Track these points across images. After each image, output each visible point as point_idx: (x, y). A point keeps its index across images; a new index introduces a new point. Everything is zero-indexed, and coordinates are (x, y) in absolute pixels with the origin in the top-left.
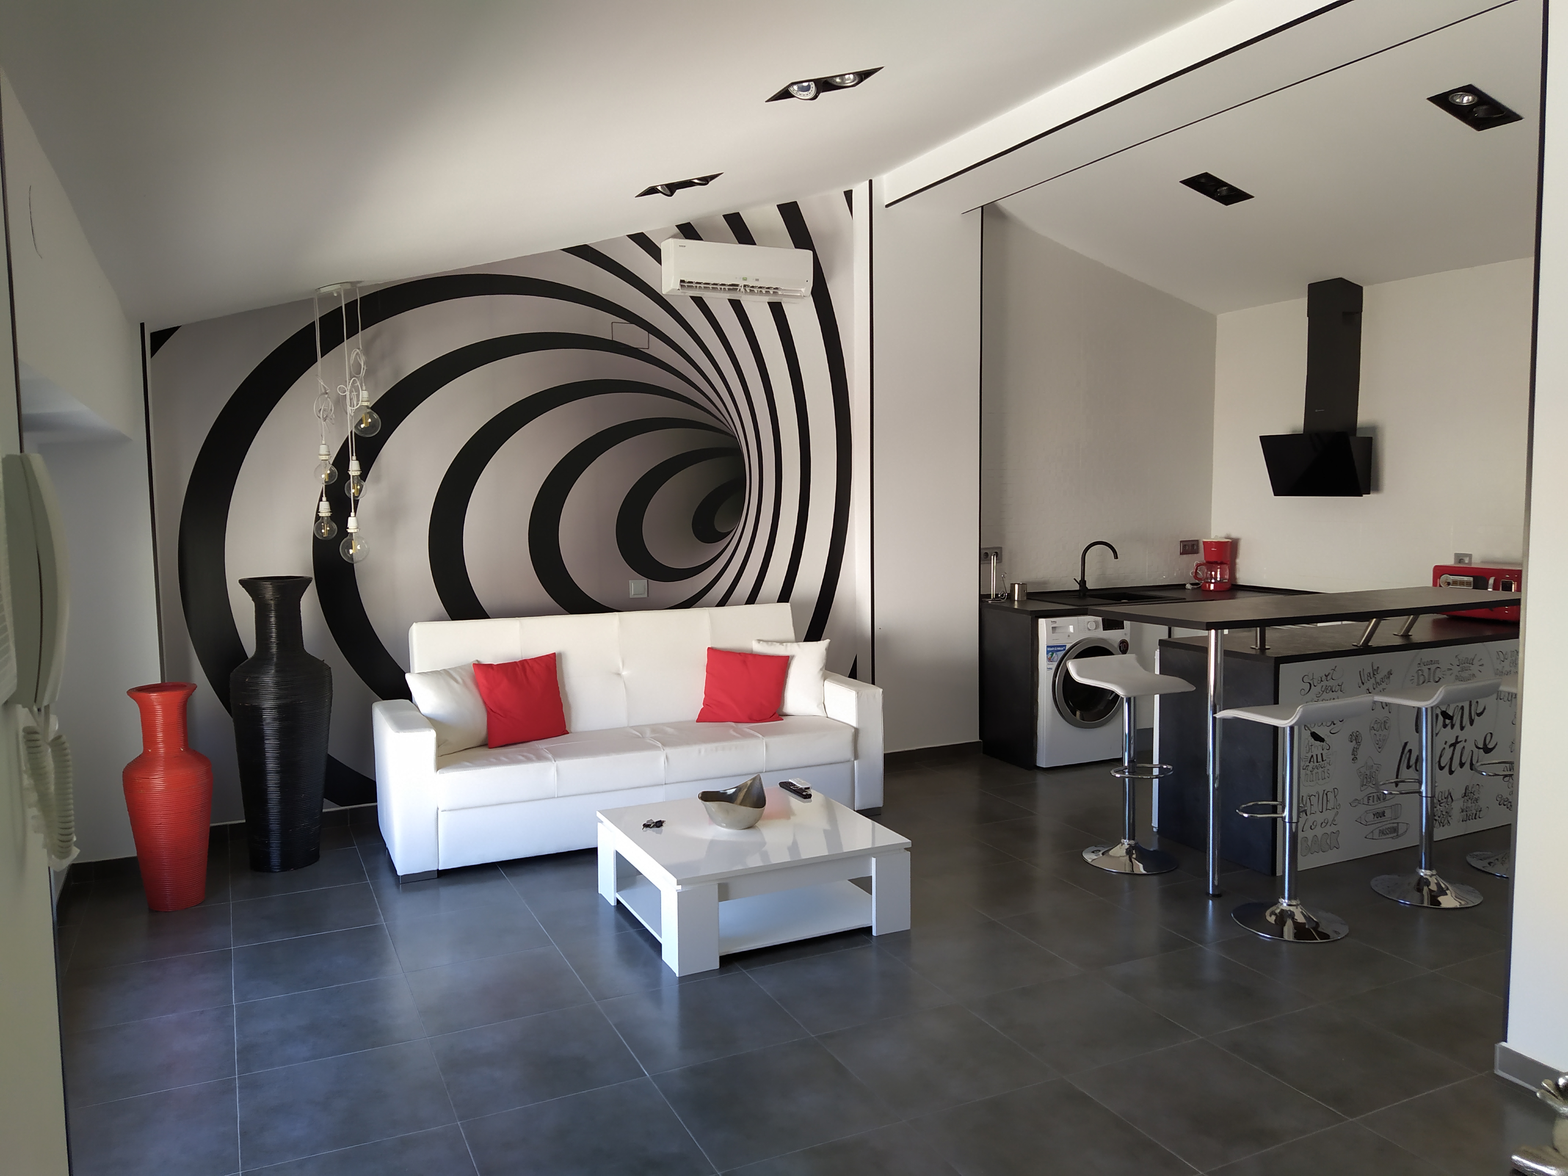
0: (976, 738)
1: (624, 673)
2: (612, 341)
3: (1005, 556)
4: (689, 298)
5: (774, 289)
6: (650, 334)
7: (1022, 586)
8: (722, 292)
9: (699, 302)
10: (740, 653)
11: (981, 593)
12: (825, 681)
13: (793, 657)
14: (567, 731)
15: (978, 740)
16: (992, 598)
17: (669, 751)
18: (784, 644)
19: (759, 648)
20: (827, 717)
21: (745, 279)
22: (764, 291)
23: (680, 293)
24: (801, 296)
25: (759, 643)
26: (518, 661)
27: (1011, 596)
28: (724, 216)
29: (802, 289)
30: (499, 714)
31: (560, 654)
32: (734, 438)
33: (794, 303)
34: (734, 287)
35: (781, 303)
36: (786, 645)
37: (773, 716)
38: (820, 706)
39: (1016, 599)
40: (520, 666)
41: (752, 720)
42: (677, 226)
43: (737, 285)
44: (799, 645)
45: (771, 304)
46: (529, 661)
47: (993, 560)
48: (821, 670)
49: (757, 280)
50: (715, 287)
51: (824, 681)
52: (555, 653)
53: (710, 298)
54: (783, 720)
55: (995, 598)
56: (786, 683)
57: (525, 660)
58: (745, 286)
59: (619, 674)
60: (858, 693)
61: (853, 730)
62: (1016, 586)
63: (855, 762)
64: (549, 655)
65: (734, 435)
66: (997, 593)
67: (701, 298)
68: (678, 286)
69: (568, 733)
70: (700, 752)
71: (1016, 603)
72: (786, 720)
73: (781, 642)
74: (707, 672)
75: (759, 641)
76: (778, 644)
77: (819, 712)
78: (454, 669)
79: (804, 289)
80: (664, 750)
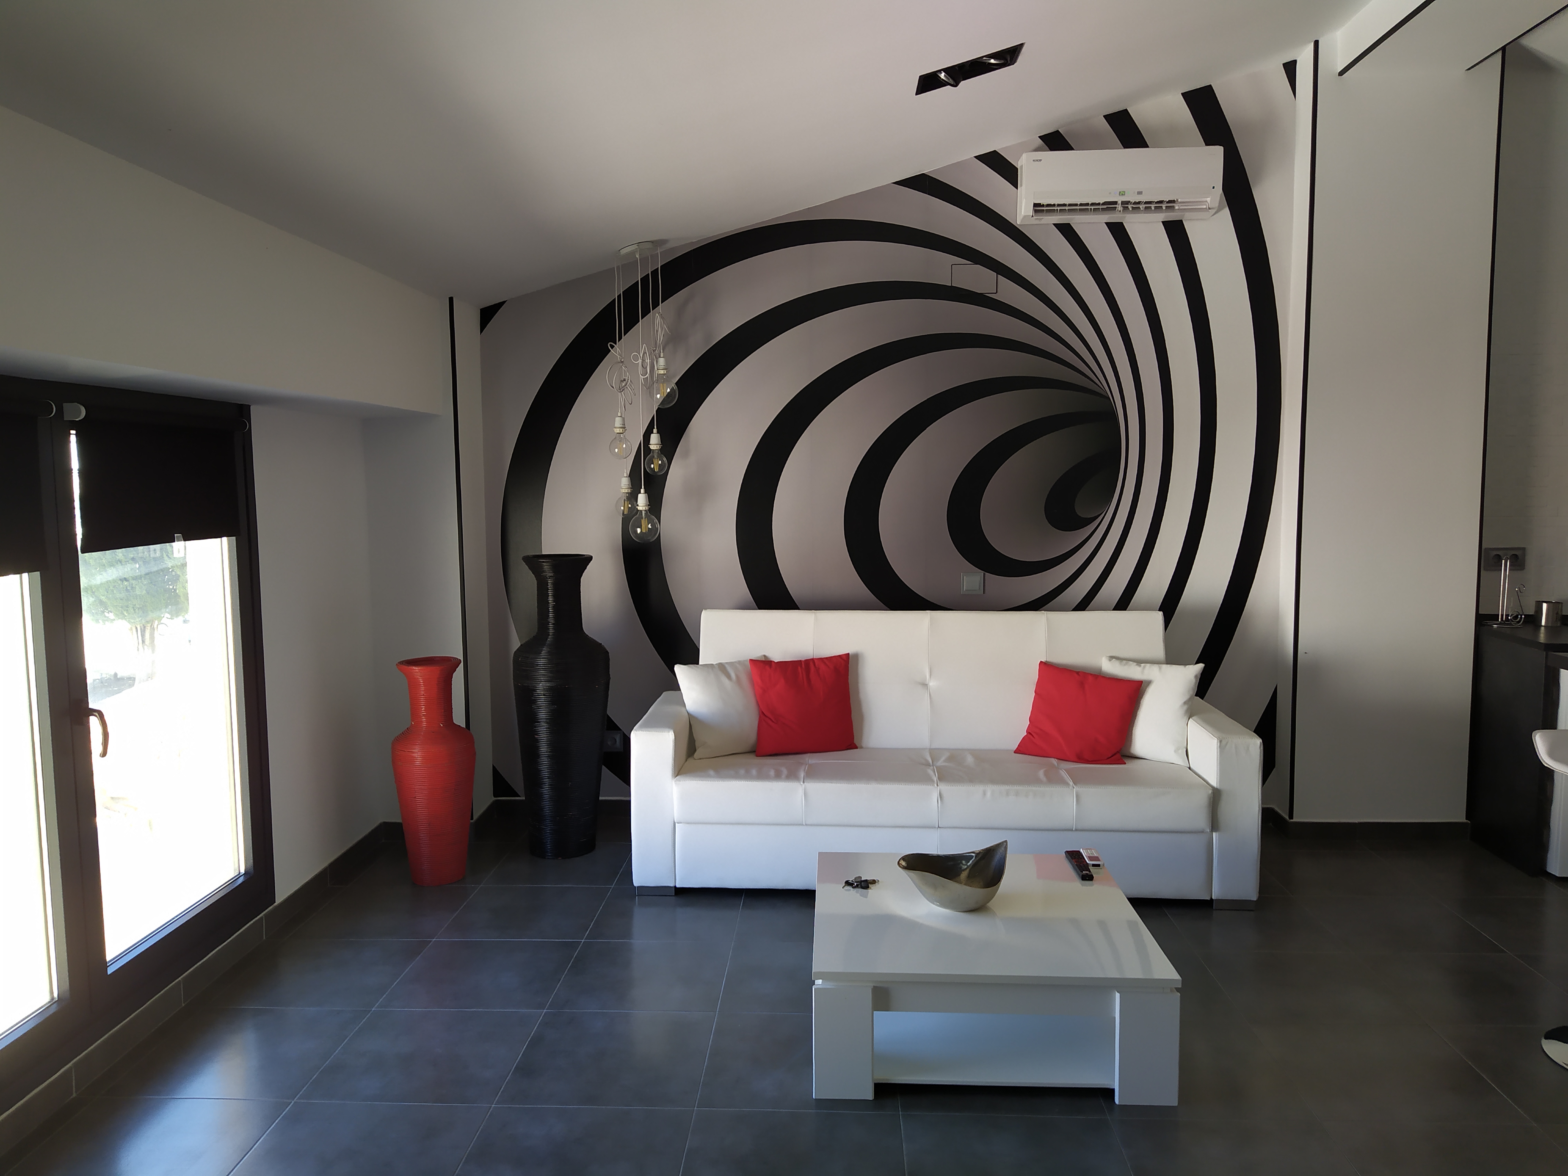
0: (1460, 817)
1: (932, 684)
2: (952, 286)
3: (1531, 561)
4: (1053, 225)
5: (1168, 202)
6: (999, 276)
7: (1555, 606)
8: (1092, 213)
9: (1066, 230)
10: (1078, 673)
11: (1480, 613)
12: (1191, 719)
13: (1149, 683)
14: (856, 745)
15: (1463, 819)
16: (1500, 620)
17: (944, 787)
18: (1142, 665)
19: (1110, 668)
20: (1190, 768)
21: (1122, 194)
22: (1153, 206)
23: (1034, 221)
24: (1206, 208)
25: (1110, 660)
26: (803, 660)
27: (1533, 620)
28: (1104, 116)
29: (1208, 199)
30: (770, 719)
31: (856, 656)
32: (1105, 399)
33: (1201, 219)
34: (1110, 206)
35: (1182, 221)
36: (1144, 667)
37: (1111, 757)
38: (1180, 751)
39: (1543, 623)
40: (803, 666)
41: (1081, 759)
42: (1040, 137)
43: (1116, 203)
44: (1160, 668)
45: (1166, 224)
46: (816, 661)
47: (1506, 567)
48: (1185, 703)
49: (1140, 193)
50: (1084, 208)
51: (1189, 719)
52: (849, 654)
53: (1080, 223)
54: (1125, 764)
55: (1506, 620)
56: (1136, 716)
57: (813, 660)
58: (1123, 203)
59: (925, 685)
60: (1221, 742)
61: (1210, 792)
62: (1545, 606)
63: (1214, 834)
64: (842, 655)
65: (1106, 395)
66: (1507, 614)
67: (1069, 224)
68: (1031, 212)
69: (856, 748)
70: (984, 793)
71: (1543, 628)
72: (1131, 765)
73: (1139, 662)
74: (1035, 692)
75: (1112, 658)
76: (1135, 664)
77: (1180, 760)
78: (731, 664)
79: (1210, 198)
80: (938, 785)
